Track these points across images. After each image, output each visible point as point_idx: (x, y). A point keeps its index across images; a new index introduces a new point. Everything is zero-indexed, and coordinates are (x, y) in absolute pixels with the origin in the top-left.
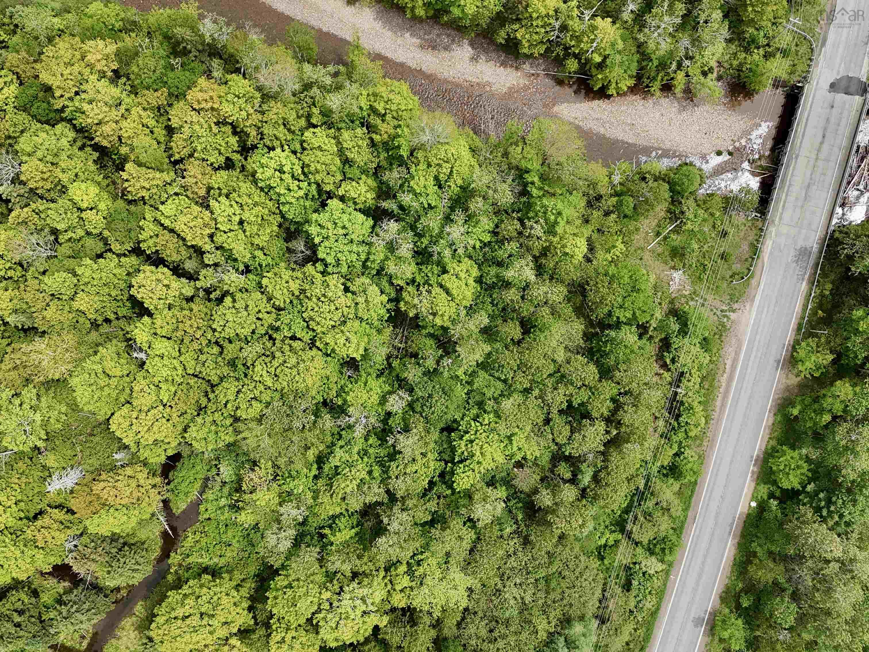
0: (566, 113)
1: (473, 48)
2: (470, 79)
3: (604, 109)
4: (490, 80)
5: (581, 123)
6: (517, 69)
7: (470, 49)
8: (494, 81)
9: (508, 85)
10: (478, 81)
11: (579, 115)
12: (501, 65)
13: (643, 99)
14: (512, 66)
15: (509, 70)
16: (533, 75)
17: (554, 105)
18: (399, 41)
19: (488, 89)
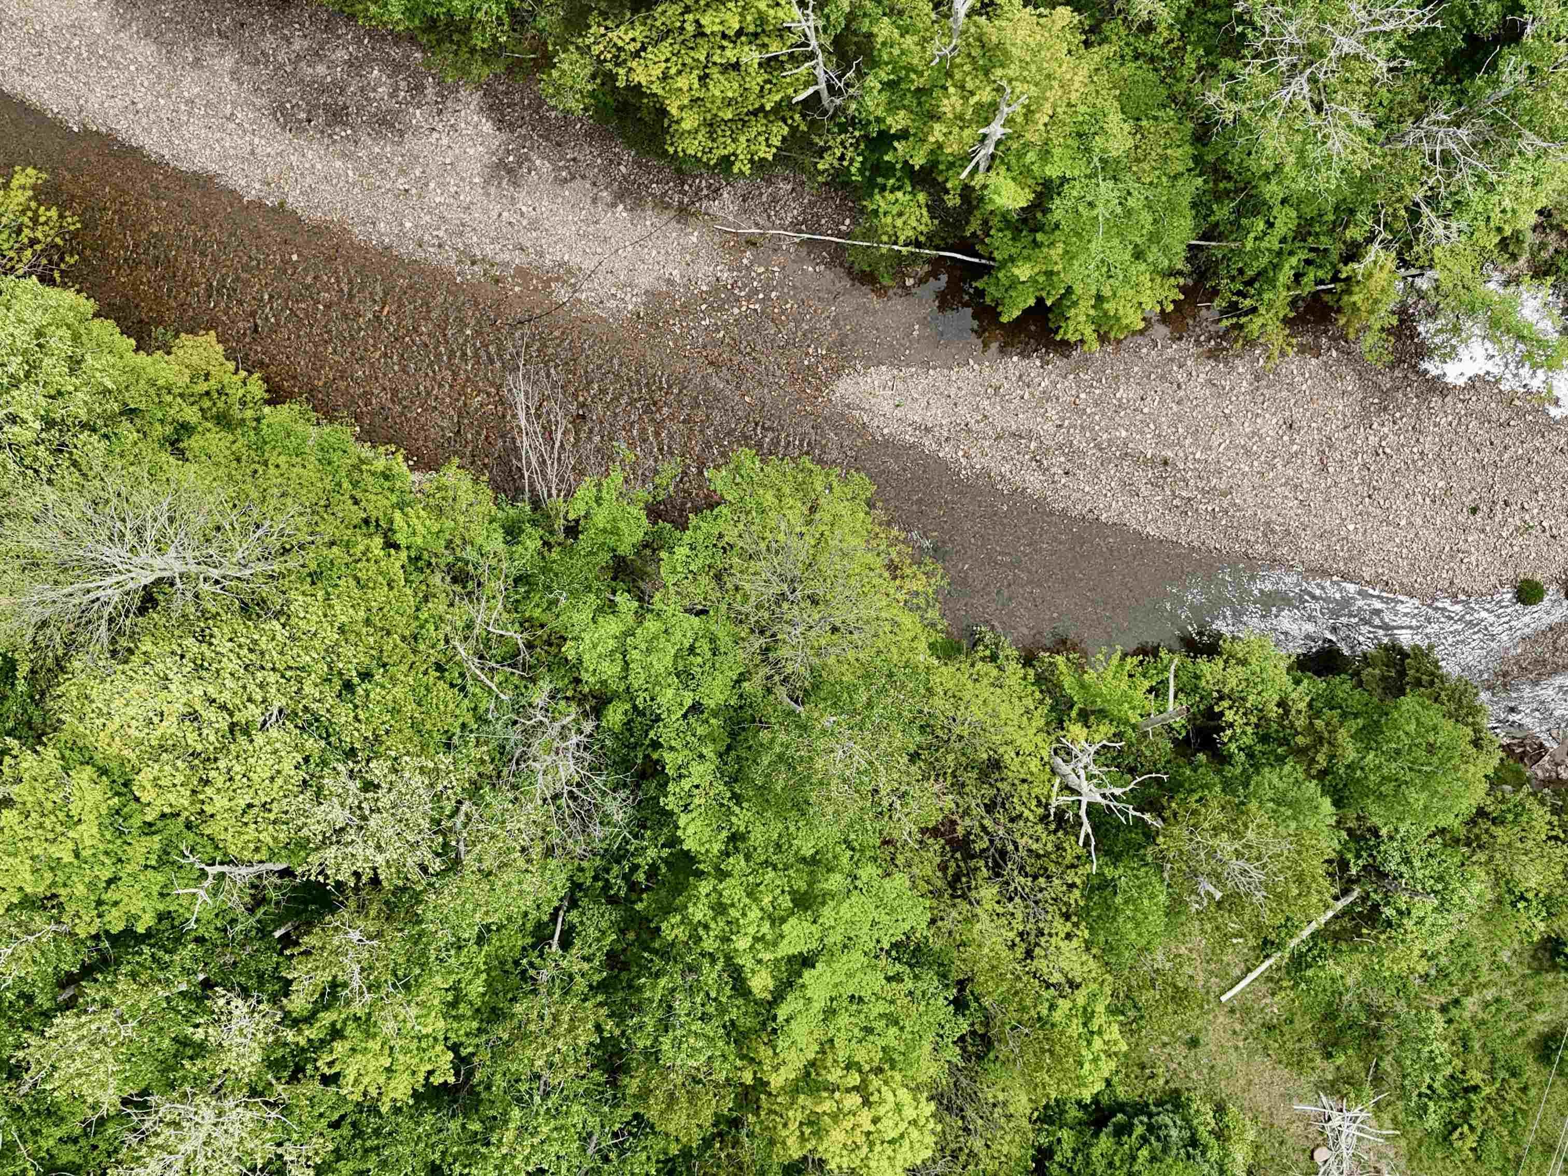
0: (887, 407)
1: (501, 124)
2: (489, 250)
3: (1047, 396)
4: (574, 259)
5: (946, 452)
6: (684, 213)
7: (487, 127)
8: (588, 264)
9: (645, 281)
10: (519, 259)
11: (938, 415)
12: (620, 197)
13: (1212, 355)
14: (662, 204)
15: (650, 219)
16: (751, 243)
17: (837, 372)
18: (191, 87)
19: (562, 294)
